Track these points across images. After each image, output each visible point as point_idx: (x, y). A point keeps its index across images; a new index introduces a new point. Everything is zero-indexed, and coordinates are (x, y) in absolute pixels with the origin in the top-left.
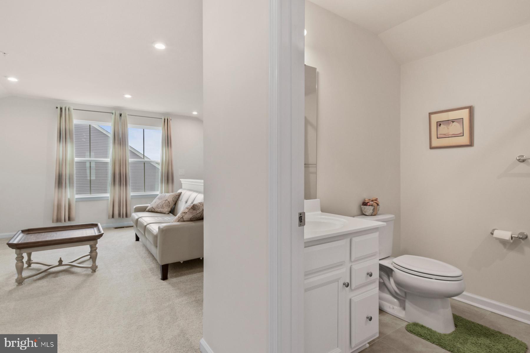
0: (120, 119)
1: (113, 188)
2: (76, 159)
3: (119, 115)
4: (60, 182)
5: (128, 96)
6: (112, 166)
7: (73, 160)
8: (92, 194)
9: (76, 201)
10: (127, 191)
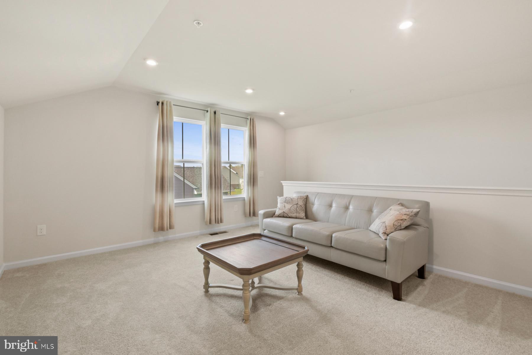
3: (213, 113)
4: (163, 185)
5: (249, 91)
8: (185, 199)
9: (175, 206)
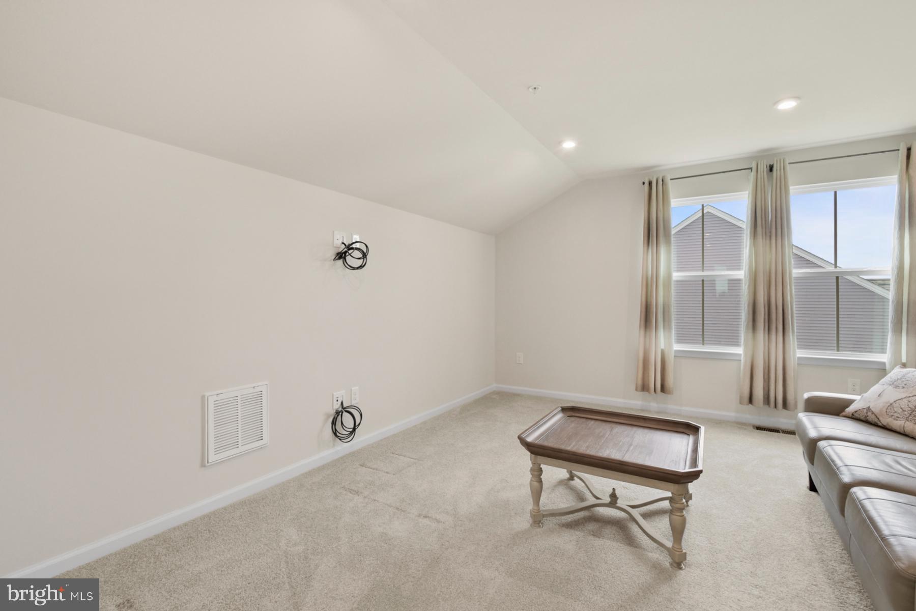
0: (770, 177)
1: (750, 335)
2: (676, 276)
3: (766, 170)
4: (648, 317)
5: (787, 105)
6: (749, 286)
7: (669, 276)
8: (706, 346)
9: (675, 356)
10: (787, 346)
